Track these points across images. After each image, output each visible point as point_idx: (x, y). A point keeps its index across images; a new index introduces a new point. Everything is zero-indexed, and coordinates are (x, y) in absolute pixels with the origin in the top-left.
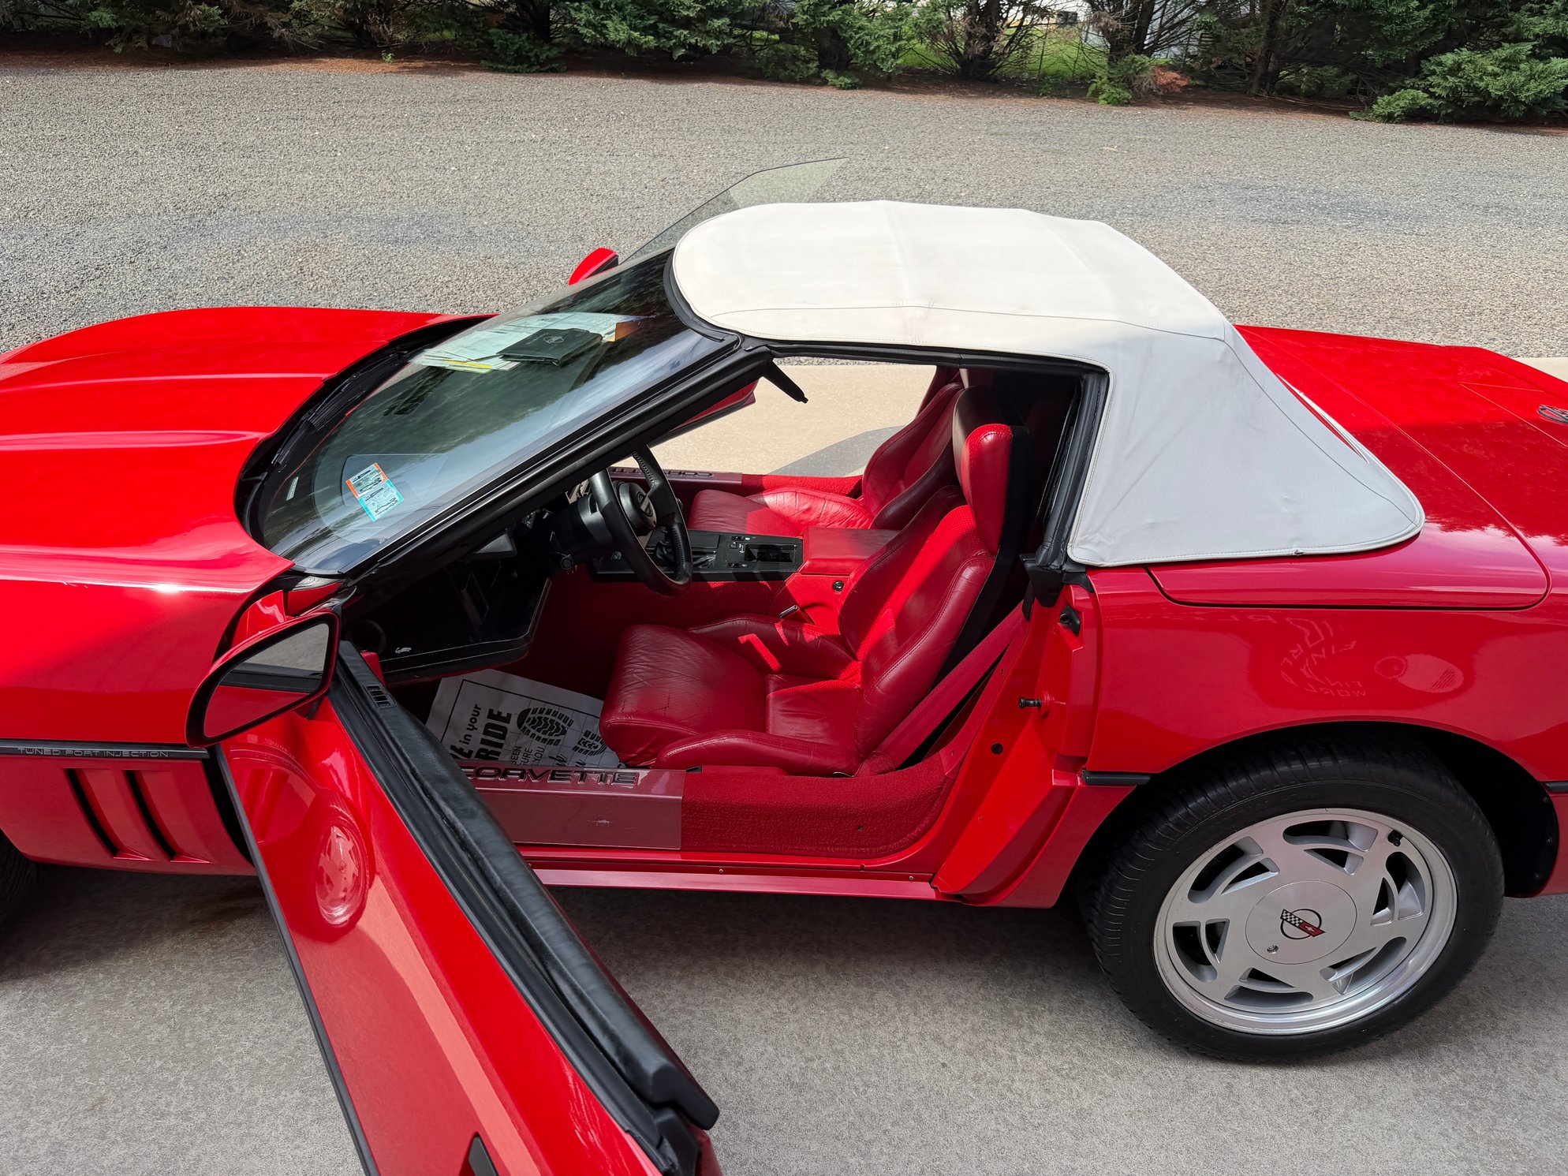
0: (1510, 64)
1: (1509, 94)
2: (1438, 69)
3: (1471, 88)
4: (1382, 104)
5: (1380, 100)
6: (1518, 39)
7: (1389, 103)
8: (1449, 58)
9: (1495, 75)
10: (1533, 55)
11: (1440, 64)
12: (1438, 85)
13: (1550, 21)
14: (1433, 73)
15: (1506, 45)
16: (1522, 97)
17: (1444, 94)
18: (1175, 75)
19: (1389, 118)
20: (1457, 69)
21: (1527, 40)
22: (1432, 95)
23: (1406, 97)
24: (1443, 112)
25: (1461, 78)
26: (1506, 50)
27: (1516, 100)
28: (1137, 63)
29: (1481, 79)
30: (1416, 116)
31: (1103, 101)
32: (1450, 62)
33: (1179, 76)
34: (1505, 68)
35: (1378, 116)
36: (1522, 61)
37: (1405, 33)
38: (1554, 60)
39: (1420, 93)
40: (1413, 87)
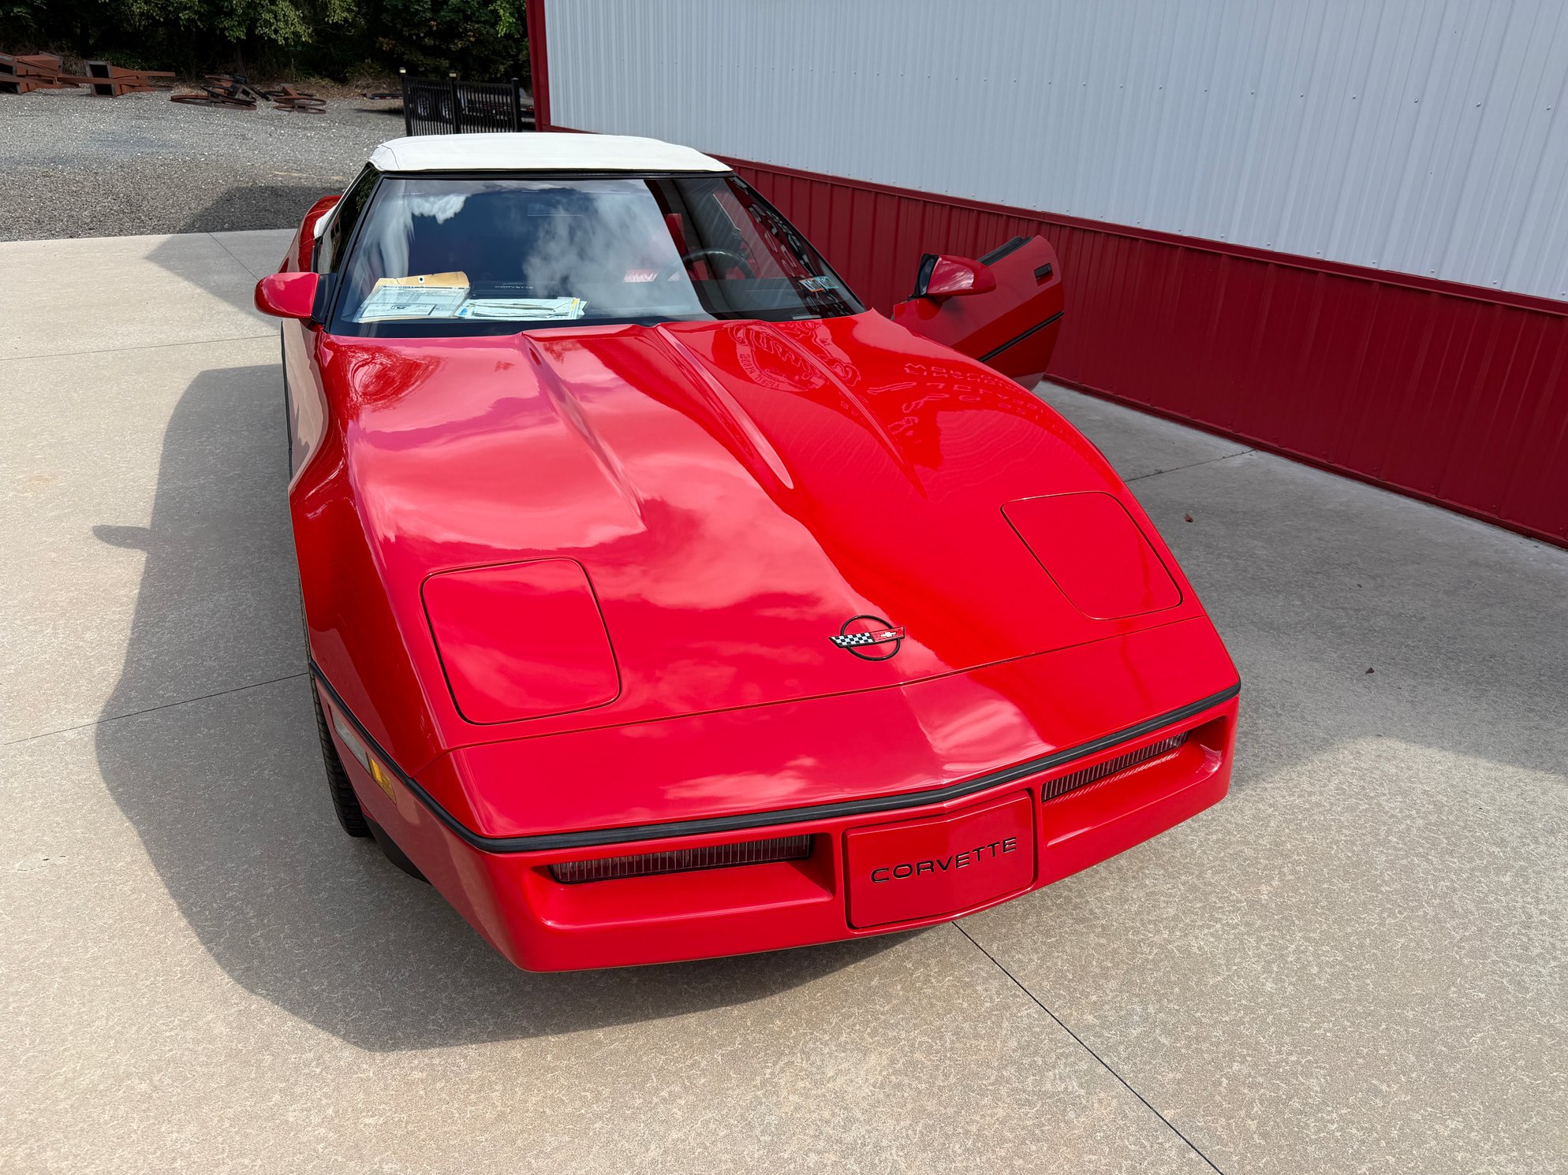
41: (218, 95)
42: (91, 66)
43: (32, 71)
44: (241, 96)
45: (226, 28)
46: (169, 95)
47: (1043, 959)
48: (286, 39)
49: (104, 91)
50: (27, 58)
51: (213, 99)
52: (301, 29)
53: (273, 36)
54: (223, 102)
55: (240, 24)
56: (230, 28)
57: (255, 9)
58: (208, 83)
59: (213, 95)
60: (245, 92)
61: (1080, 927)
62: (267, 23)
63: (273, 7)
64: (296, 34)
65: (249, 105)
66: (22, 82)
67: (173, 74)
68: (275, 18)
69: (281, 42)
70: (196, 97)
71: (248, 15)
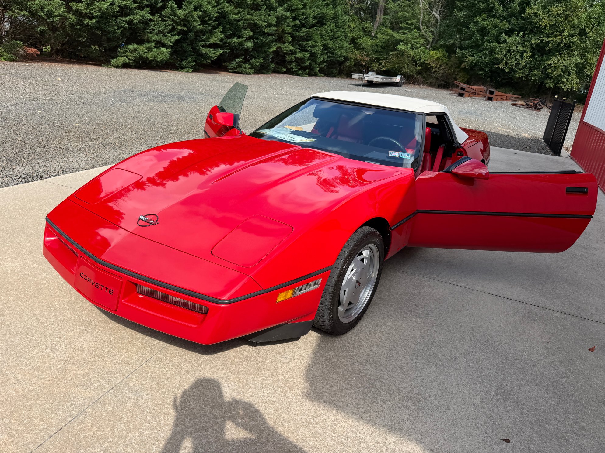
0: (150, 49)
1: (154, 59)
2: (128, 50)
3: (141, 57)
4: (113, 61)
5: (112, 60)
6: (149, 41)
7: (116, 62)
8: (131, 47)
9: (146, 52)
10: (155, 47)
11: (128, 48)
12: (130, 56)
13: (155, 36)
14: (127, 51)
15: (146, 43)
16: (158, 59)
17: (133, 58)
18: (36, 50)
19: (117, 67)
20: (135, 50)
21: (151, 42)
22: (129, 59)
23: (121, 60)
24: (133, 65)
25: (138, 53)
26: (147, 45)
27: (156, 60)
28: (18, 44)
29: (144, 54)
30: (125, 66)
31: (3, 60)
32: (132, 48)
33: (37, 50)
34: (148, 51)
35: (112, 66)
36: (153, 48)
37: (115, 38)
38: (161, 48)
39: (125, 58)
40: (121, 56)
41: (529, 105)
42: (490, 91)
43: (473, 91)
44: (538, 107)
45: (547, 83)
46: (511, 103)
47: (159, 367)
48: (568, 89)
49: (490, 99)
50: (473, 87)
51: (527, 106)
52: (575, 85)
53: (563, 87)
54: (530, 108)
55: (553, 82)
56: (548, 83)
57: (561, 77)
58: (530, 101)
59: (527, 105)
60: (540, 105)
61: (183, 372)
62: (563, 82)
63: (568, 77)
64: (573, 87)
65: (539, 110)
66: (467, 94)
67: (520, 97)
68: (567, 81)
69: (565, 89)
70: (521, 105)
71: (557, 79)
